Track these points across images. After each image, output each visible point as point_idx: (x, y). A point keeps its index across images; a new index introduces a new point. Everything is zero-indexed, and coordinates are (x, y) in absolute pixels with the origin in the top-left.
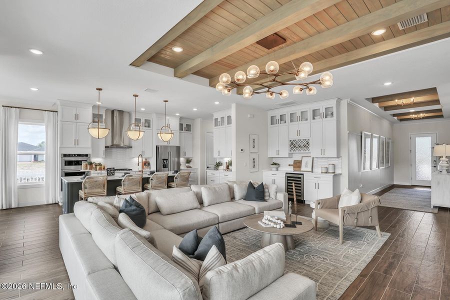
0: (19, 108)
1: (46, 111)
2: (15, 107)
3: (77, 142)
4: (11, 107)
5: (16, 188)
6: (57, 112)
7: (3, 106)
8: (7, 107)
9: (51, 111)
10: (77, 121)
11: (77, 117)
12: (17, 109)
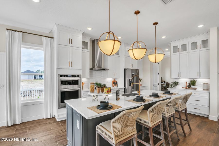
0: (22, 32)
1: (44, 36)
2: (18, 31)
3: (71, 63)
4: (15, 31)
5: (20, 105)
6: (53, 38)
7: (7, 29)
8: (11, 30)
9: (48, 37)
10: (71, 45)
11: (70, 41)
12: (20, 33)
